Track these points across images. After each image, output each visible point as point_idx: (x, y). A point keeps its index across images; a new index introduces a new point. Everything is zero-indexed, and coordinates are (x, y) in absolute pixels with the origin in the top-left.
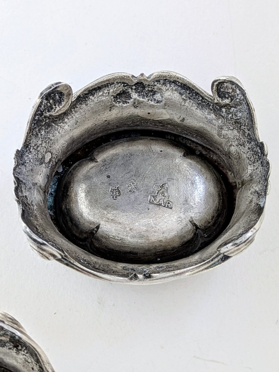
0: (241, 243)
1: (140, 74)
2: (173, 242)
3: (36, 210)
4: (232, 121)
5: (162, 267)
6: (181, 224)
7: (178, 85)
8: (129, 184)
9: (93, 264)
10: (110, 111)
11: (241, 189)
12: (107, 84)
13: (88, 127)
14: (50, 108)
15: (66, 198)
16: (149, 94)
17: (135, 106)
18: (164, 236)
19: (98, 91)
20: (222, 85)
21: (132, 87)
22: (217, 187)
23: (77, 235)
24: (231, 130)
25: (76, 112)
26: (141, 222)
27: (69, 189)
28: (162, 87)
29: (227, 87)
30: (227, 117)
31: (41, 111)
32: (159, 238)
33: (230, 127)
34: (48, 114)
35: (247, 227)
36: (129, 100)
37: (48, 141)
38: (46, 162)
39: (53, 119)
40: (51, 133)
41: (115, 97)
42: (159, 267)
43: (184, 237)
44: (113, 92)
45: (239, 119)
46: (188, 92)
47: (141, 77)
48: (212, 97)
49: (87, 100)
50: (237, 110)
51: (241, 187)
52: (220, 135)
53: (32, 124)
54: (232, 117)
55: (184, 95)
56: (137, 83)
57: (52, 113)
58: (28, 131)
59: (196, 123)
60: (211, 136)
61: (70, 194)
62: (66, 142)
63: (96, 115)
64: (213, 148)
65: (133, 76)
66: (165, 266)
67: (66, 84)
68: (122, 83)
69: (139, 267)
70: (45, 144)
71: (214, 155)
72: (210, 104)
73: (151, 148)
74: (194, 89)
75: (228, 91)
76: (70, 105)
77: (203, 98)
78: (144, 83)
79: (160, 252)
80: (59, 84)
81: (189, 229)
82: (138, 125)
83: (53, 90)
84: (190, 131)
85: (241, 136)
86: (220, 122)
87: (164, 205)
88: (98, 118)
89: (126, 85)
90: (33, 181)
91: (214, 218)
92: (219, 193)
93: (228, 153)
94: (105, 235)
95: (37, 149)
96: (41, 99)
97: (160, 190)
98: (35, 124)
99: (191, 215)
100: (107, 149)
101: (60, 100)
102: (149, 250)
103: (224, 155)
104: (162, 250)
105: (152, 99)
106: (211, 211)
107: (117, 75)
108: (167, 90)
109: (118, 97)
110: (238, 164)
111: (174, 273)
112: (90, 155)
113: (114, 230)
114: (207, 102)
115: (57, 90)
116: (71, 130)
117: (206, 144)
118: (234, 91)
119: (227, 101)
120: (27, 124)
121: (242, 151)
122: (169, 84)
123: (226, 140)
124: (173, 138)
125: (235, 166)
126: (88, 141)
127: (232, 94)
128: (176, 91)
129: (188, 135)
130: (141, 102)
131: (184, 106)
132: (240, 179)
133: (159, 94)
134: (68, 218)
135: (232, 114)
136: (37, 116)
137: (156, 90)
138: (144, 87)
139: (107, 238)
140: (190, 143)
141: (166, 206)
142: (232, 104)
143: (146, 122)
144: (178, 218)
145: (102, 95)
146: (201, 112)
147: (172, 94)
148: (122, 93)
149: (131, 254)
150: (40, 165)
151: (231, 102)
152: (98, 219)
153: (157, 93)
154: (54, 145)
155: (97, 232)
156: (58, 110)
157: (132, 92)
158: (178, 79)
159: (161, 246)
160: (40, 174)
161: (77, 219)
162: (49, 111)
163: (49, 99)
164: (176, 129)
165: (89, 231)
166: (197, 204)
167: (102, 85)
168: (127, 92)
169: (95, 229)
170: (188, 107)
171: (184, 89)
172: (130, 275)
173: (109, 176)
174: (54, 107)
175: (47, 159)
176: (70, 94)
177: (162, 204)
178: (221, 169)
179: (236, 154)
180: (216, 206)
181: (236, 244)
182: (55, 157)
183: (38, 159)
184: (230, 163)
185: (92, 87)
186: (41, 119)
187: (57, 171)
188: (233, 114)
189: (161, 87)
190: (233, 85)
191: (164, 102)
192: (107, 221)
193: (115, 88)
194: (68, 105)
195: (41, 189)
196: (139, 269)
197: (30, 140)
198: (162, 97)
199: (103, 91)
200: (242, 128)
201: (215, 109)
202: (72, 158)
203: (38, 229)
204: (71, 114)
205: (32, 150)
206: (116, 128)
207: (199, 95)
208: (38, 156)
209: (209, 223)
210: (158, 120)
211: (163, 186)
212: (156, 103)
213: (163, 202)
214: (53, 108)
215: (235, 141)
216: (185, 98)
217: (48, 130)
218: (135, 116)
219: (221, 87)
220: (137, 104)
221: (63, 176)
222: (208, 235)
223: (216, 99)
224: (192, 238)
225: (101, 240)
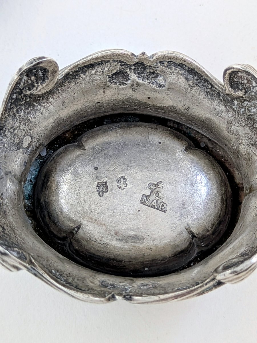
0: (241, 271)
1: (140, 53)
2: (165, 251)
3: (6, 205)
4: (245, 116)
5: (147, 285)
6: (175, 232)
7: (184, 68)
8: (119, 179)
9: (66, 277)
10: (104, 92)
11: (248, 195)
12: (102, 61)
13: (77, 108)
14: (31, 86)
15: (45, 188)
16: (151, 77)
17: (133, 89)
18: (155, 244)
19: (91, 69)
20: (235, 74)
21: (131, 67)
22: (221, 189)
23: (55, 232)
24: (243, 126)
25: (63, 91)
26: (129, 226)
27: (50, 179)
28: (166, 70)
29: (241, 77)
30: (239, 110)
31: (20, 89)
32: (148, 245)
33: (241, 122)
34: (28, 93)
35: (251, 246)
36: (127, 81)
37: (27, 123)
38: (24, 147)
39: (36, 98)
40: (31, 114)
41: (111, 77)
42: (144, 284)
43: (178, 246)
44: (109, 71)
45: (253, 115)
46: (196, 78)
47: (142, 56)
48: (223, 86)
49: (77, 78)
50: (251, 104)
51: (248, 194)
52: (228, 130)
53: (8, 104)
54: (244, 112)
55: (191, 81)
56: (137, 63)
57: (33, 92)
58: (3, 112)
59: (202, 114)
60: (219, 130)
61: (50, 185)
62: (49, 125)
63: (87, 96)
64: (220, 143)
65: (133, 54)
66: (151, 284)
67: (51, 60)
68: (119, 62)
69: (121, 282)
70: (24, 126)
71: (221, 150)
72: (220, 94)
73: (148, 138)
74: (203, 75)
75: (243, 82)
76: (55, 83)
77: (212, 86)
78: (145, 64)
79: (148, 261)
80: (42, 59)
81: (184, 237)
82: (136, 110)
83: (34, 66)
84: (195, 121)
85: (253, 135)
86: (230, 115)
87: (157, 208)
88: (90, 99)
89: (123, 64)
90: (6, 170)
91: (214, 226)
92: (223, 197)
93: (237, 152)
94: (86, 238)
95: (13, 132)
96: (19, 75)
97: (155, 189)
98: (11, 103)
99: (188, 222)
100: (98, 135)
101: (44, 77)
102: (136, 258)
103: (232, 152)
104: (151, 259)
105: (153, 82)
106: (212, 218)
107: (114, 52)
108: (172, 73)
109: (114, 77)
110: (247, 166)
111: (159, 298)
112: (78, 140)
113: (96, 232)
114: (218, 91)
115: (39, 66)
116: (56, 111)
117: (212, 138)
118: (250, 83)
119: (240, 93)
120: (2, 104)
121: (253, 153)
122: (175, 67)
123: (235, 137)
124: (176, 126)
125: (244, 167)
126: (77, 123)
127: (247, 85)
128: (182, 75)
129: (193, 125)
130: (140, 84)
131: (190, 93)
132: (248, 183)
133: (162, 78)
134: (46, 213)
135: (245, 108)
136: (15, 95)
137: (159, 72)
138: (145, 68)
139: (89, 240)
140: (195, 133)
141: (160, 209)
142: (246, 97)
143: (146, 107)
144: (172, 224)
145: (95, 74)
146: (209, 102)
147: (177, 78)
148: (118, 73)
149: (115, 261)
150: (16, 150)
151: (244, 95)
152: (80, 217)
153: (160, 76)
154: (35, 128)
155: (78, 233)
156: (40, 89)
157: (130, 72)
158: (185, 62)
159: (150, 254)
160: (16, 161)
161: (56, 216)
162: (29, 89)
163: (30, 75)
164: (179, 118)
165: (68, 230)
166: (196, 209)
167: (95, 63)
168: (125, 73)
169: (76, 229)
170: (194, 95)
171: (191, 74)
172: (108, 295)
173: (97, 168)
174: (36, 85)
175: (25, 144)
176: (55, 72)
177: (155, 205)
178: (228, 166)
179: (245, 154)
180: (218, 212)
181: (235, 272)
182: (36, 142)
183: (14, 144)
184: (238, 163)
185: (83, 64)
186: (20, 98)
187: (40, 155)
188: (247, 109)
189: (164, 70)
190: (249, 75)
191: (167, 87)
192: (90, 221)
193: (111, 66)
194: (53, 83)
195: (16, 179)
196: (119, 285)
197: (5, 122)
198: (165, 81)
199: (96, 69)
200: (256, 125)
201: (226, 100)
202: (58, 141)
203: (5, 230)
204: (57, 93)
205: (7, 134)
206: (110, 111)
207: (208, 83)
208: (14, 141)
209: (208, 231)
210: (159, 106)
211: (159, 184)
212: (158, 87)
213: (157, 203)
214: (34, 86)
215: (246, 139)
216: (192, 84)
217: (28, 111)
218: (133, 100)
219: (234, 76)
220: (136, 87)
221: (46, 160)
222: (206, 244)
223: (227, 89)
224: (188, 248)
225: (82, 242)
